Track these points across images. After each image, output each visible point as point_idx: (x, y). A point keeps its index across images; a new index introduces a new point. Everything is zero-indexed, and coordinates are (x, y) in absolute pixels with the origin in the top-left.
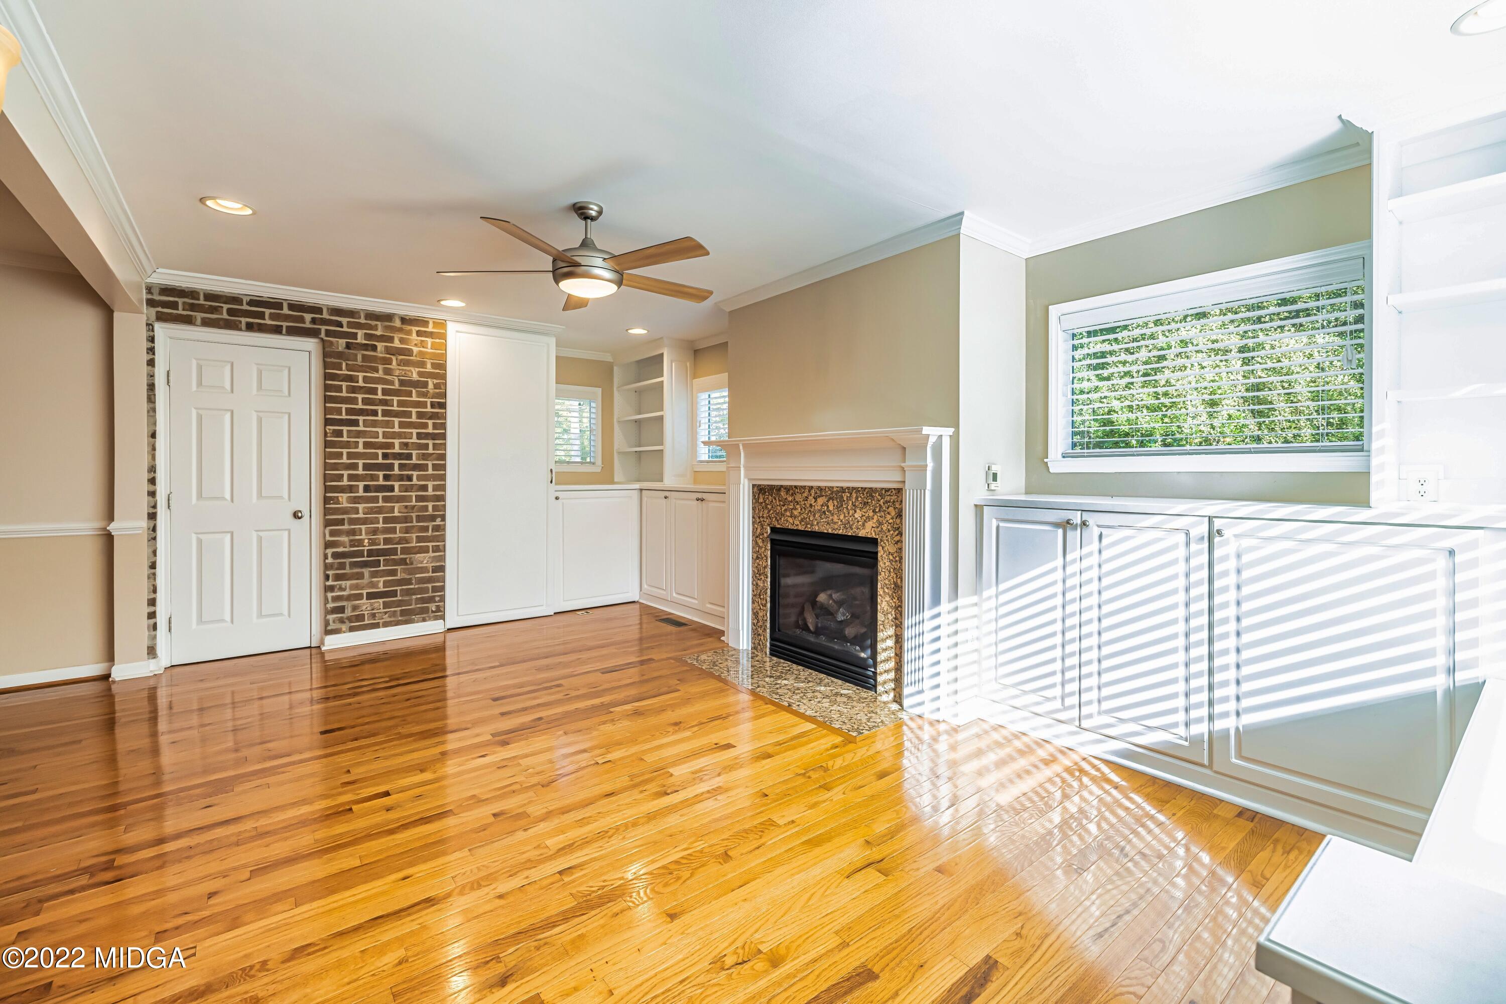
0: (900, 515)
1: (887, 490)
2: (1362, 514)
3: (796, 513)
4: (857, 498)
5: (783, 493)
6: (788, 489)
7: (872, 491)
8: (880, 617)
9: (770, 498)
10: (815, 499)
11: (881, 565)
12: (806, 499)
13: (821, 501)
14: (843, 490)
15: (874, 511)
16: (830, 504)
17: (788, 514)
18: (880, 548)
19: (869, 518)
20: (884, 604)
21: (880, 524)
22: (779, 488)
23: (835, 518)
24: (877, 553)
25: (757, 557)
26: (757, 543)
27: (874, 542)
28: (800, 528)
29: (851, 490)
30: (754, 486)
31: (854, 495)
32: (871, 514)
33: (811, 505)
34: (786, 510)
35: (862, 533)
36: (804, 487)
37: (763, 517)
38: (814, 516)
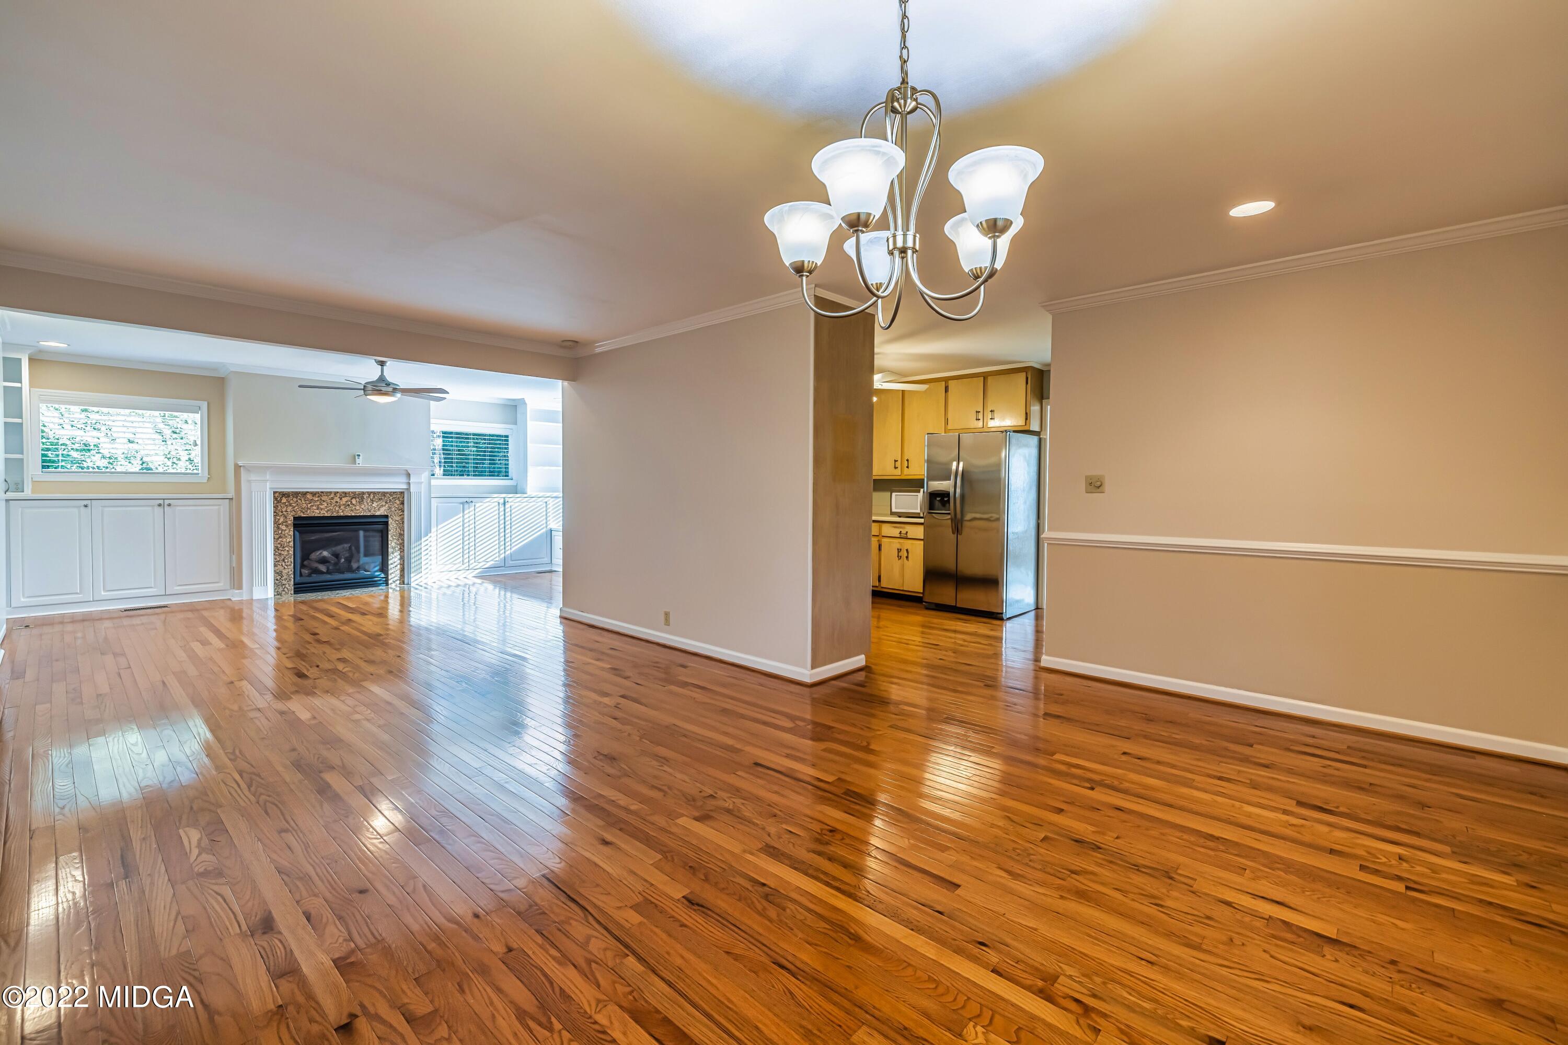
0: (403, 503)
1: (394, 493)
2: (525, 495)
3: (322, 507)
4: (374, 497)
5: (309, 496)
6: (314, 494)
7: (384, 494)
8: (390, 550)
9: (295, 499)
10: (341, 499)
11: (390, 527)
12: (332, 498)
13: (344, 499)
14: (363, 493)
15: (386, 503)
16: (354, 501)
17: (314, 508)
18: (390, 519)
19: (382, 506)
20: (393, 544)
21: (390, 508)
22: (305, 494)
23: (358, 508)
24: (387, 522)
25: (278, 535)
26: (278, 528)
27: (387, 517)
28: (326, 515)
29: (369, 493)
30: (275, 493)
31: (372, 496)
32: (384, 503)
33: (337, 502)
34: (312, 506)
35: (378, 513)
36: (331, 492)
37: (286, 511)
38: (340, 507)
